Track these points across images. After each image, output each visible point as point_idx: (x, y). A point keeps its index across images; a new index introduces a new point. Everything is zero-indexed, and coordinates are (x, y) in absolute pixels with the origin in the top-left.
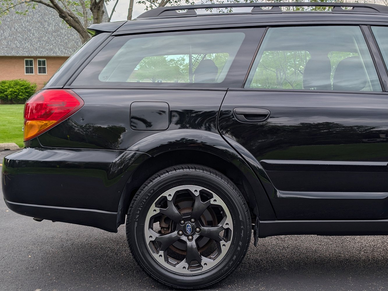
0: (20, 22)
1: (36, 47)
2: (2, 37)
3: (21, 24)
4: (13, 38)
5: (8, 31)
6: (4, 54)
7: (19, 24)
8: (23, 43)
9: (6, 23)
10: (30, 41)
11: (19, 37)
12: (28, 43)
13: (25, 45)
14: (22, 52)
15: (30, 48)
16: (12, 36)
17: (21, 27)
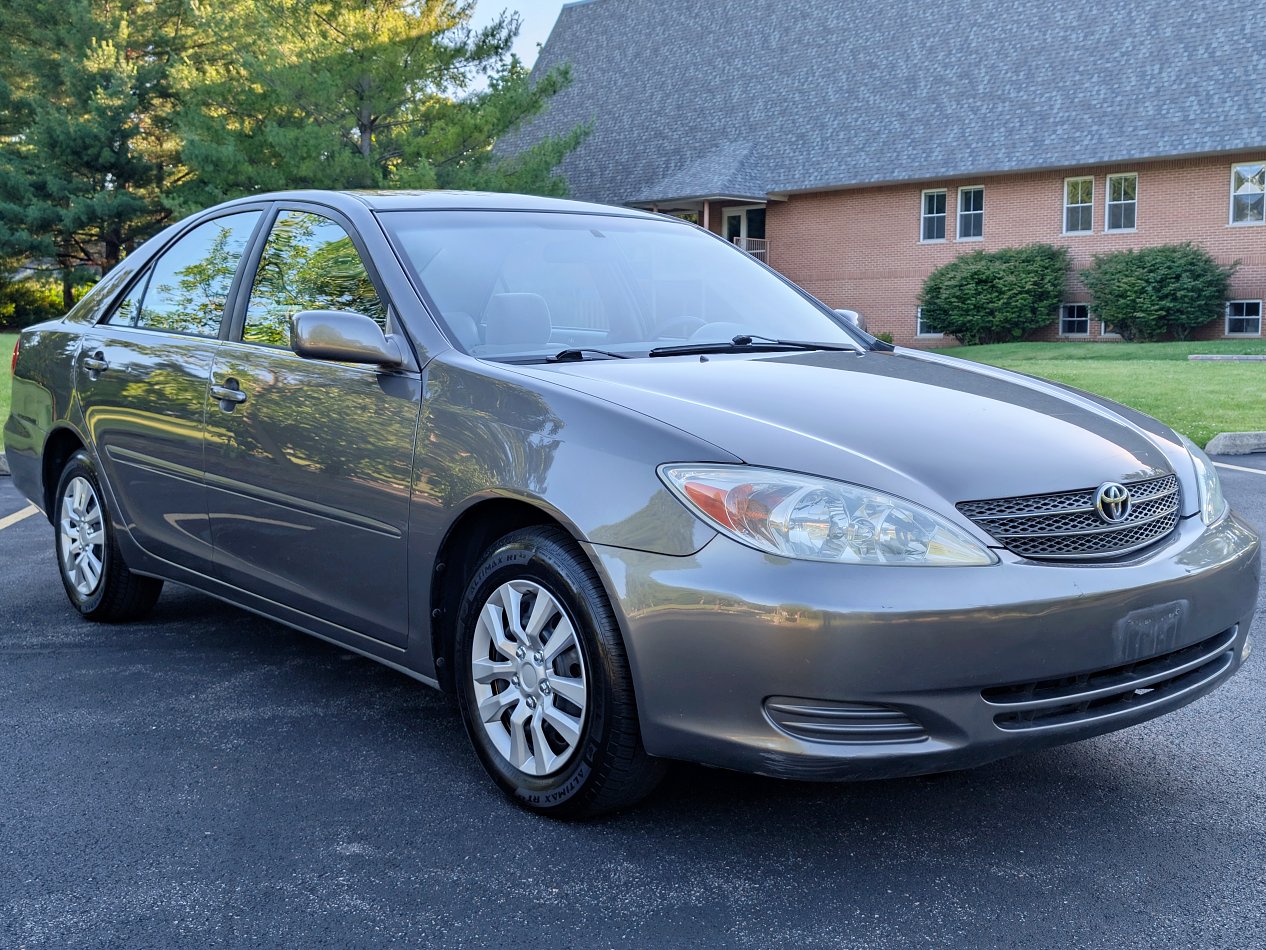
0: (1239, 19)
1: (1261, 110)
2: (1148, 88)
3: (1239, 28)
4: (1186, 88)
5: (1180, 64)
6: (1129, 151)
7: (1231, 29)
8: (1215, 101)
9: (1186, 32)
10: (1246, 88)
11: (1210, 78)
12: (1236, 99)
13: (1220, 110)
14: (1196, 138)
15: (1234, 118)
16: (1187, 81)
17: (1236, 38)
